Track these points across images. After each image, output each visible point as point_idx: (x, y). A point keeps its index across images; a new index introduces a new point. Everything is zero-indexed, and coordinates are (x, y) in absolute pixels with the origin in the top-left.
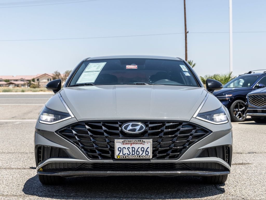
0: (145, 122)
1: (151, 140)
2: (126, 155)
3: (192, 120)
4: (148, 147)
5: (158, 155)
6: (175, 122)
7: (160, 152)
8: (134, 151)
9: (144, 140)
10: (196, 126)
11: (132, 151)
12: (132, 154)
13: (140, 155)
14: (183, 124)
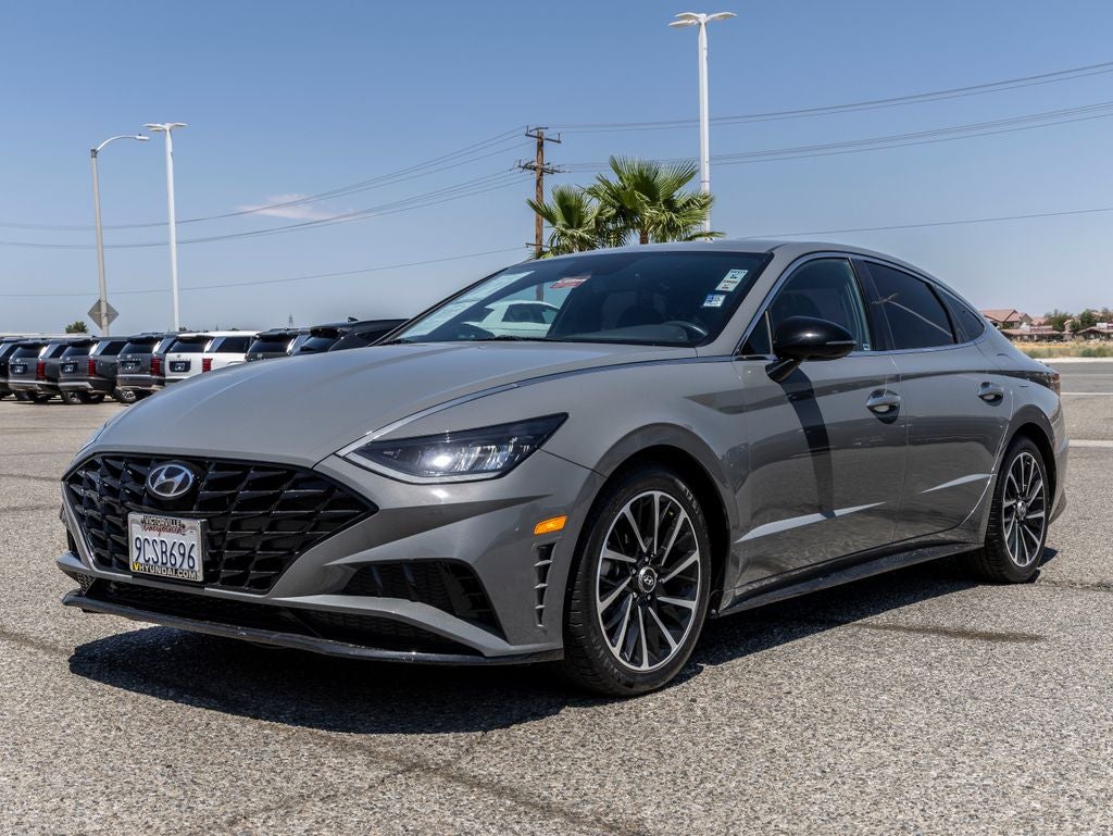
0: (197, 463)
1: (197, 523)
2: (151, 562)
3: (323, 466)
4: (193, 545)
5: (224, 573)
6: (277, 470)
7: (230, 564)
8: (165, 553)
9: (184, 522)
10: (335, 487)
11: (162, 552)
12: (162, 563)
13: (178, 566)
14: (298, 475)
